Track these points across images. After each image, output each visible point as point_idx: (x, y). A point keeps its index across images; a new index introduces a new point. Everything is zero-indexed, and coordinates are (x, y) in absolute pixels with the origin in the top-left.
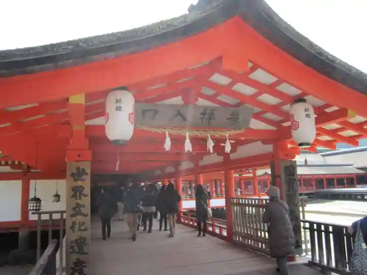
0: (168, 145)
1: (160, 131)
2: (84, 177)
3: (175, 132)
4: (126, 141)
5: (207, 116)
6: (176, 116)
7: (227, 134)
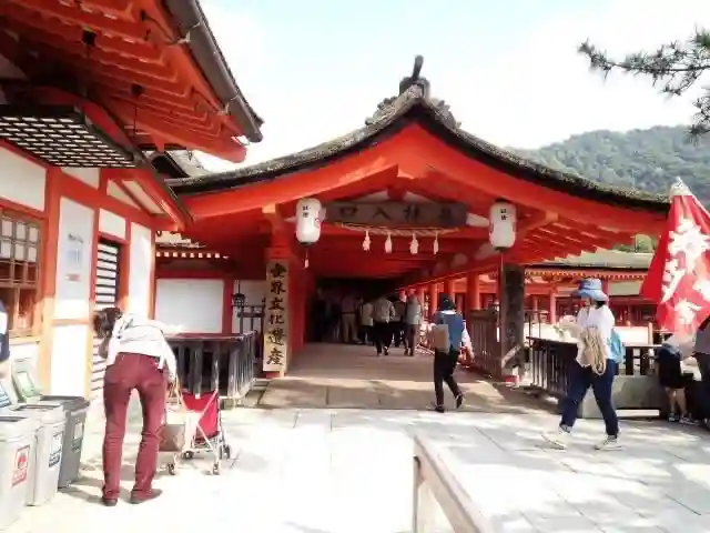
0: (366, 245)
1: (360, 229)
2: (283, 274)
3: (376, 231)
4: (313, 243)
5: (412, 213)
6: (377, 214)
7: (436, 233)
